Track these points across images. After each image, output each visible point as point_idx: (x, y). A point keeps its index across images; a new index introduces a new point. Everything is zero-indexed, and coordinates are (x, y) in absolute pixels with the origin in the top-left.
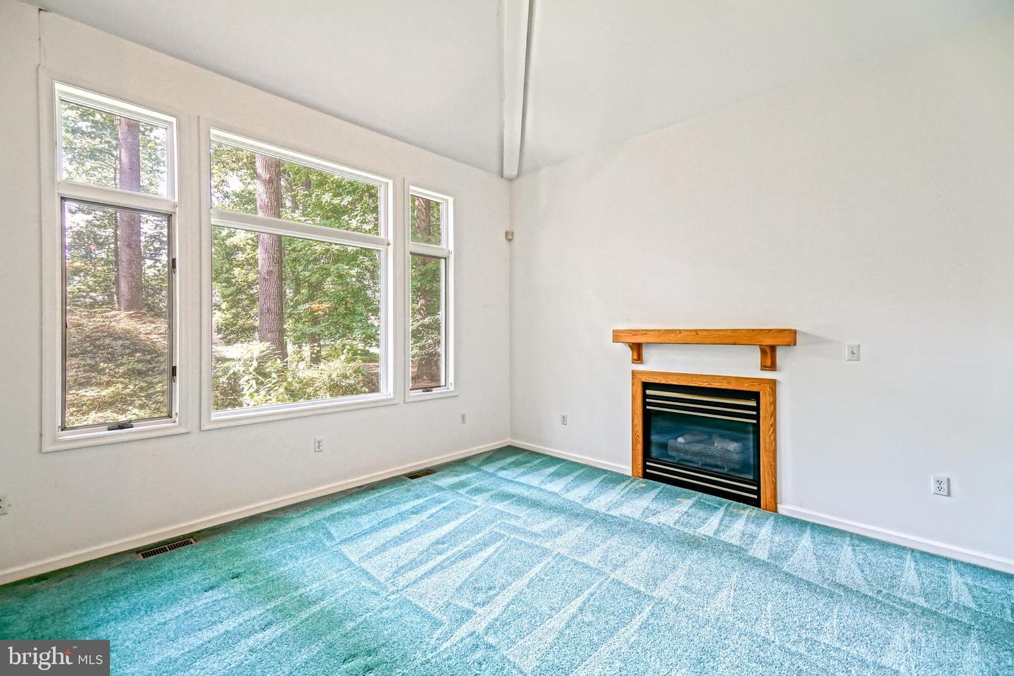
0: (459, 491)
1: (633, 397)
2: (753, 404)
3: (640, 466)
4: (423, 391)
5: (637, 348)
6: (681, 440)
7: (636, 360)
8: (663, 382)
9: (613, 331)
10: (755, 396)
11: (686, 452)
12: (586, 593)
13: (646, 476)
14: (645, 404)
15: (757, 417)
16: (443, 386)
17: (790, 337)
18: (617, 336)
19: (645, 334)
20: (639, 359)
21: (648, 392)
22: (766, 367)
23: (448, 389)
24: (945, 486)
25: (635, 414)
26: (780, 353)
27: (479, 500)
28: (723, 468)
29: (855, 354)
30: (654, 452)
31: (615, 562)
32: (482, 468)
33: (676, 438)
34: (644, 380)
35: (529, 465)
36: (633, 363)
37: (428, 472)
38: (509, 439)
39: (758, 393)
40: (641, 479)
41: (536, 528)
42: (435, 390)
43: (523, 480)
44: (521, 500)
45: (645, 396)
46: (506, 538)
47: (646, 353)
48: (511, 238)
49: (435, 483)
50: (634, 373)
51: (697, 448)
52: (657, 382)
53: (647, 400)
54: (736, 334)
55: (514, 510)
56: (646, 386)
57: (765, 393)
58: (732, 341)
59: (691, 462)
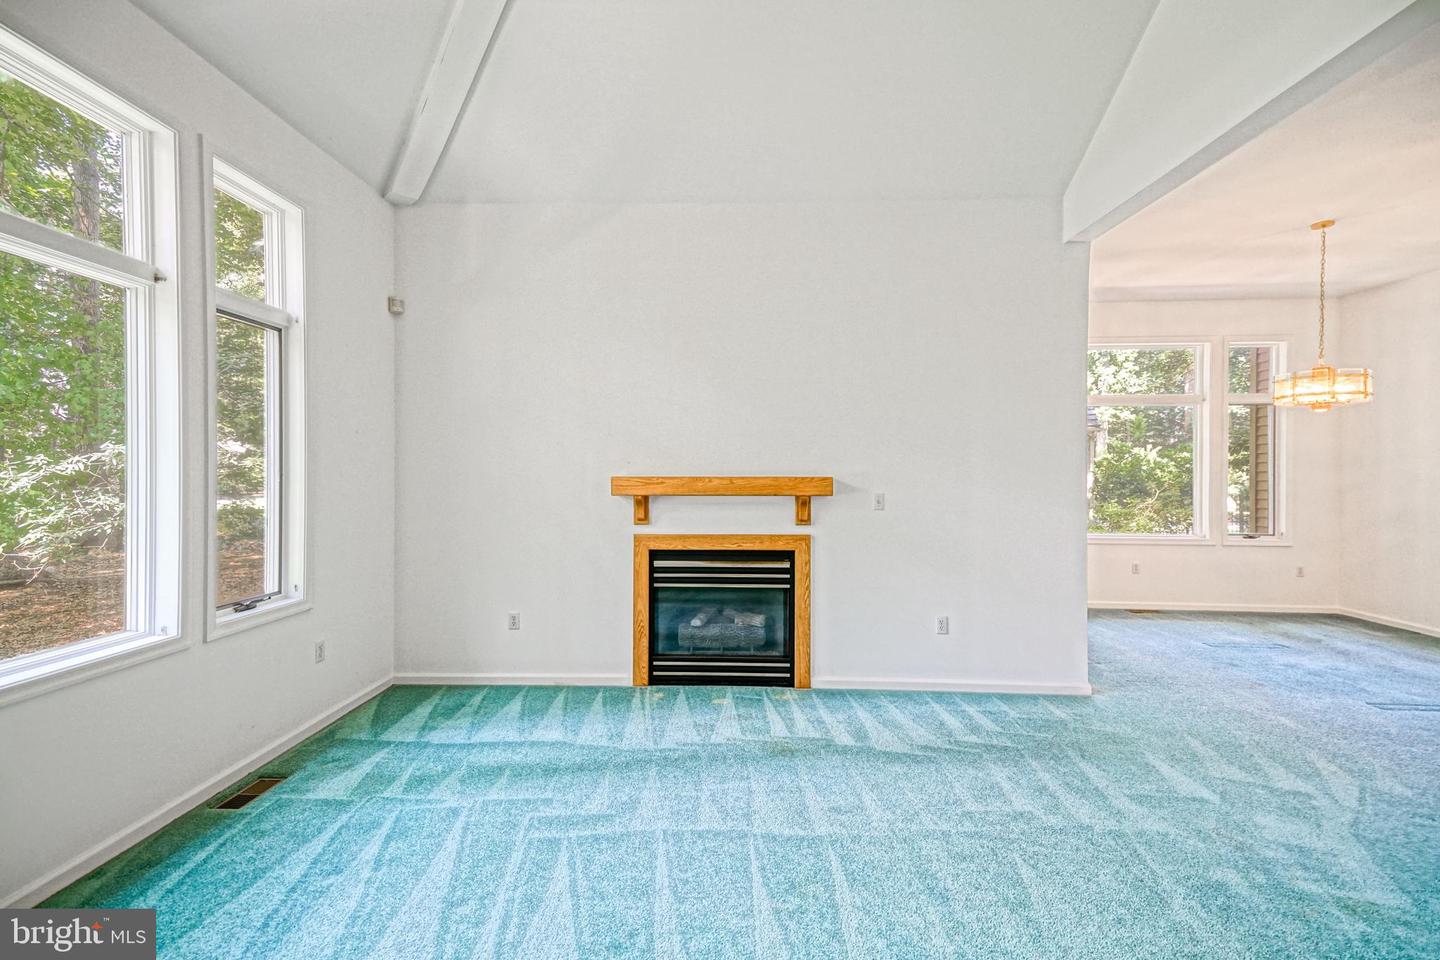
0: (386, 795)
1: (636, 573)
2: (787, 565)
3: (646, 670)
4: (236, 611)
5: (643, 502)
6: (696, 622)
7: (639, 520)
8: (680, 548)
9: (613, 479)
10: (789, 555)
11: (703, 639)
12: (754, 869)
13: (653, 681)
14: (652, 580)
15: (791, 581)
16: (275, 594)
17: (826, 486)
18: (618, 487)
19: (663, 483)
20: (644, 519)
21: (657, 564)
22: (802, 521)
23: (286, 597)
24: (945, 625)
25: (639, 595)
26: (815, 504)
27: (446, 796)
28: (748, 649)
29: (880, 502)
30: (661, 647)
31: (740, 812)
32: (384, 737)
33: (689, 622)
34: (652, 548)
35: (466, 709)
36: (636, 524)
37: (263, 781)
38: (392, 675)
39: (793, 552)
40: (649, 688)
41: (593, 807)
42: (261, 608)
43: (486, 735)
44: (521, 773)
45: (652, 570)
46: (566, 843)
47: (655, 509)
48: (400, 310)
49: (310, 796)
50: (637, 539)
51: (714, 630)
52: (671, 548)
53: (656, 575)
54: (776, 483)
55: (523, 792)
56: (654, 555)
57: (800, 551)
58: (773, 492)
59: (709, 649)
